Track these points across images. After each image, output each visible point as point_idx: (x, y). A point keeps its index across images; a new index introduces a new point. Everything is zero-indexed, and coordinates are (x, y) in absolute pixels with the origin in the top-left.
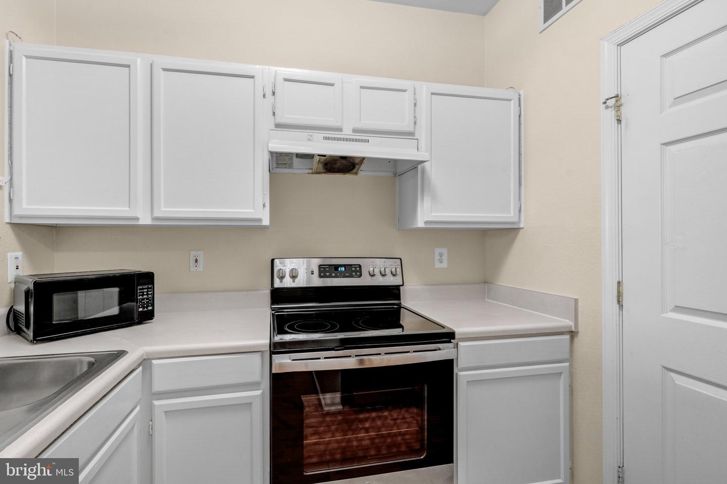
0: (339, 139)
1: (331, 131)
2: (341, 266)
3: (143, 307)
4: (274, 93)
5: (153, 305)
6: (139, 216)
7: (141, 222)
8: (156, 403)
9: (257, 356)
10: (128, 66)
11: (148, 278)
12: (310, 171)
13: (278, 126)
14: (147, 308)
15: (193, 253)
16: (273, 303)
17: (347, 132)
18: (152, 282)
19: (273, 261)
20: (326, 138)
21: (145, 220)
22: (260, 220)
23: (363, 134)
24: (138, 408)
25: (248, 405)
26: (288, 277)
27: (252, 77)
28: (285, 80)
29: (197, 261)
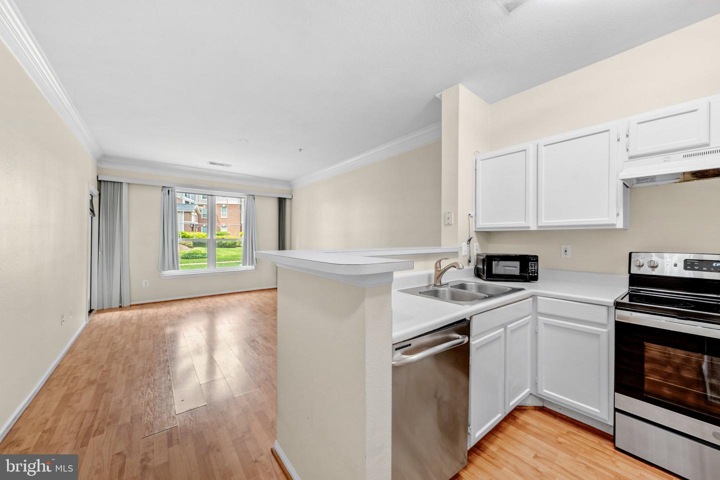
0: (706, 153)
1: (695, 150)
2: (717, 262)
3: (532, 274)
4: (627, 136)
5: (537, 273)
6: (530, 226)
7: (531, 229)
8: (539, 317)
10: (525, 150)
11: (535, 259)
12: (677, 181)
13: (631, 158)
14: (534, 274)
15: (563, 246)
17: (715, 144)
18: (537, 261)
19: (630, 254)
20: (686, 156)
21: (533, 227)
22: (614, 225)
24: (530, 317)
25: (597, 336)
26: (646, 266)
27: (608, 131)
28: (639, 123)
29: (566, 251)
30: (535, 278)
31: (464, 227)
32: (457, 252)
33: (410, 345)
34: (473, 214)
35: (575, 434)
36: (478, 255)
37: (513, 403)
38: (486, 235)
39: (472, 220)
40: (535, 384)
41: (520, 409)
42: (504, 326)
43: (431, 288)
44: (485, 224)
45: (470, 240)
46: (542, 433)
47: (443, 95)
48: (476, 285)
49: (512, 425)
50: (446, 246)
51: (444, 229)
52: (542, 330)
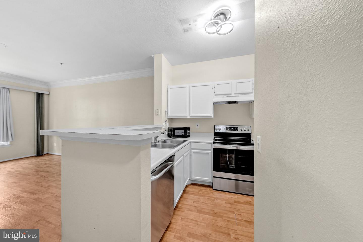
0: (231, 96)
1: (229, 95)
2: (232, 128)
4: (214, 88)
7: (188, 117)
8: (192, 150)
9: (210, 144)
10: (186, 87)
11: (189, 129)
12: (224, 104)
13: (215, 95)
14: (189, 134)
15: (197, 124)
16: (214, 136)
17: (233, 94)
19: (214, 126)
20: (227, 97)
21: (189, 117)
22: (211, 117)
23: (237, 95)
24: (189, 151)
25: (208, 154)
26: (218, 130)
27: (210, 85)
28: (217, 84)
29: (197, 126)
30: (189, 136)
31: (164, 117)
32: (162, 127)
33: (155, 171)
34: (167, 111)
35: (203, 189)
36: (169, 128)
37: (185, 185)
38: (171, 120)
39: (167, 113)
40: (191, 175)
41: (187, 186)
42: (183, 156)
43: (153, 144)
44: (171, 115)
45: (166, 122)
46: (194, 193)
47: (155, 56)
48: (170, 141)
49: (185, 194)
50: (156, 125)
51: (155, 117)
52: (193, 154)
